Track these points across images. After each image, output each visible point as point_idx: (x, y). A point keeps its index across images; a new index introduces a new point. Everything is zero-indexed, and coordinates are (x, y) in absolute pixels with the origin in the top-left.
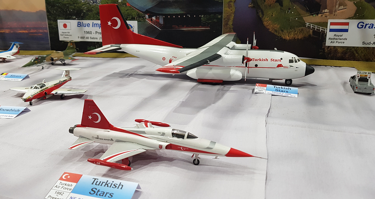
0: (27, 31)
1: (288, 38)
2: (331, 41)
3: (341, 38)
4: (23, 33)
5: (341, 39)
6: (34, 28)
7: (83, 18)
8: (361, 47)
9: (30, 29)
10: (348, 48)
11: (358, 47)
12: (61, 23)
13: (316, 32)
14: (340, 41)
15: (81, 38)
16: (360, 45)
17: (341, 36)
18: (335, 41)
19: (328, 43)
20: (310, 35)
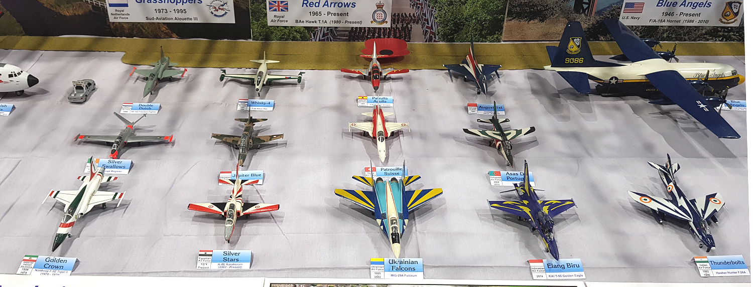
1: (68, 14)
2: (114, 16)
3: (123, 13)
5: (123, 15)
8: (146, 23)
10: (133, 24)
11: (143, 23)
13: (96, 7)
14: (122, 16)
16: (145, 21)
17: (122, 11)
18: (118, 16)
19: (112, 19)
20: (90, 11)
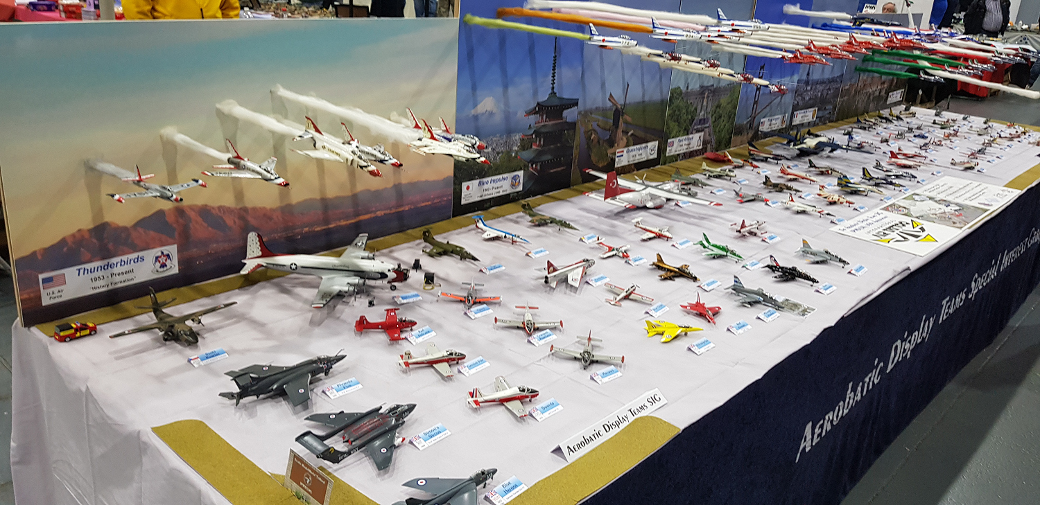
0: (430, 203)
4: (426, 206)
6: (437, 198)
7: (484, 177)
9: (434, 199)
12: (464, 185)
15: (481, 196)
